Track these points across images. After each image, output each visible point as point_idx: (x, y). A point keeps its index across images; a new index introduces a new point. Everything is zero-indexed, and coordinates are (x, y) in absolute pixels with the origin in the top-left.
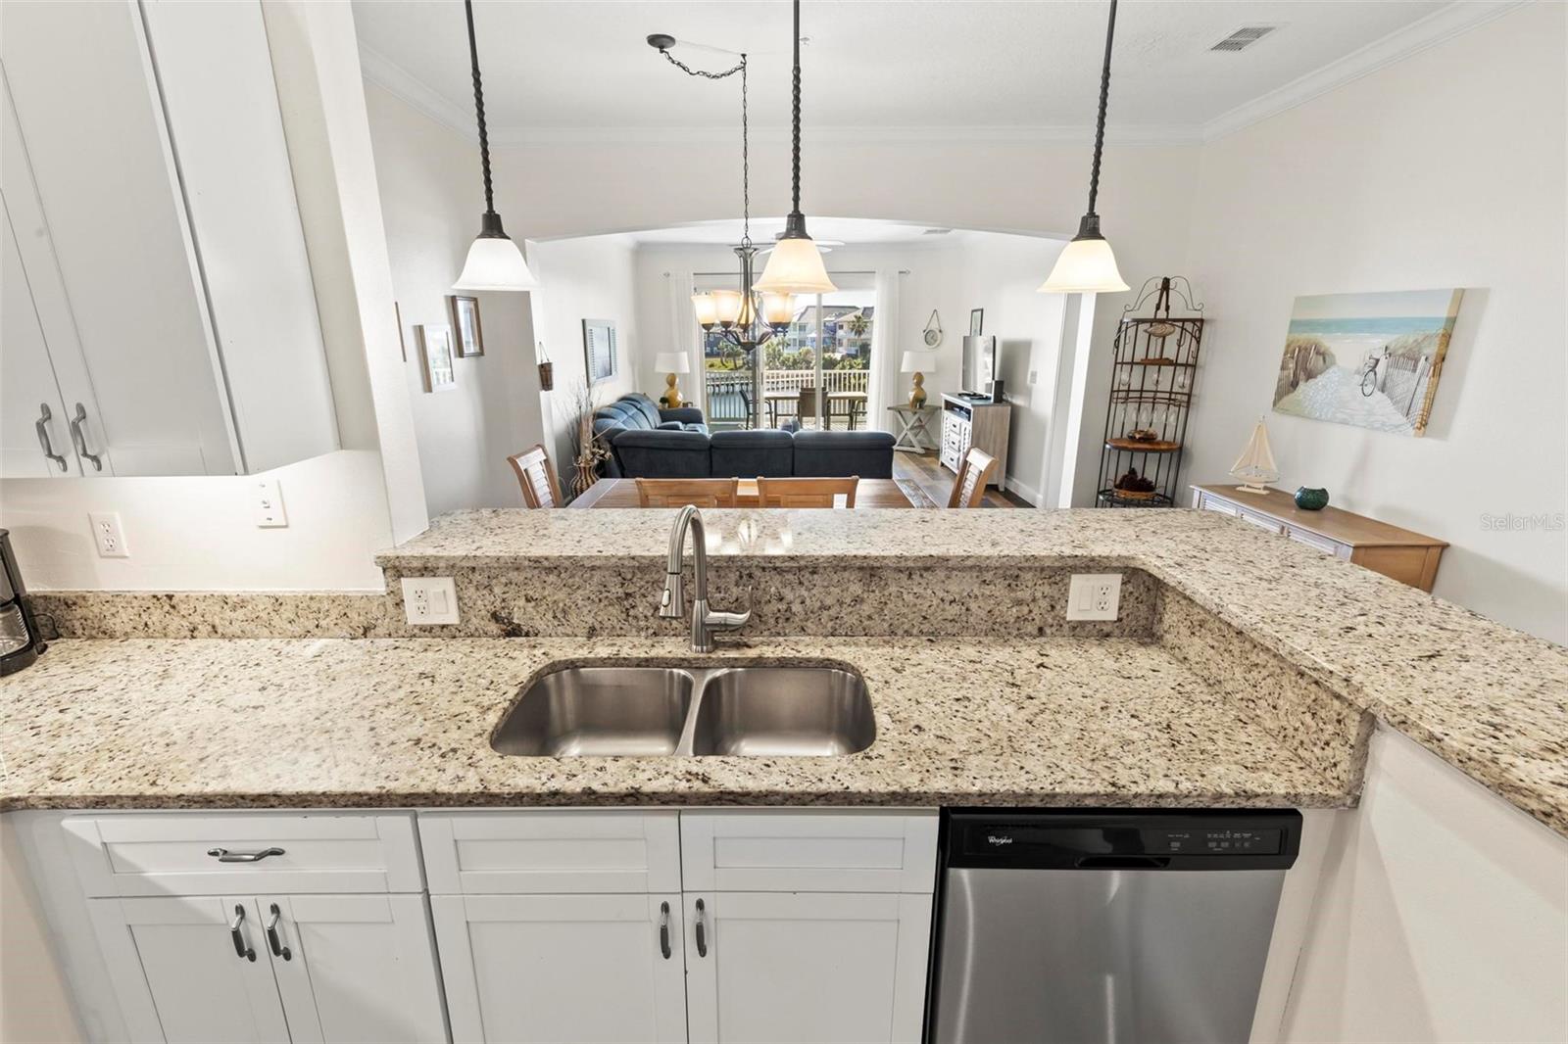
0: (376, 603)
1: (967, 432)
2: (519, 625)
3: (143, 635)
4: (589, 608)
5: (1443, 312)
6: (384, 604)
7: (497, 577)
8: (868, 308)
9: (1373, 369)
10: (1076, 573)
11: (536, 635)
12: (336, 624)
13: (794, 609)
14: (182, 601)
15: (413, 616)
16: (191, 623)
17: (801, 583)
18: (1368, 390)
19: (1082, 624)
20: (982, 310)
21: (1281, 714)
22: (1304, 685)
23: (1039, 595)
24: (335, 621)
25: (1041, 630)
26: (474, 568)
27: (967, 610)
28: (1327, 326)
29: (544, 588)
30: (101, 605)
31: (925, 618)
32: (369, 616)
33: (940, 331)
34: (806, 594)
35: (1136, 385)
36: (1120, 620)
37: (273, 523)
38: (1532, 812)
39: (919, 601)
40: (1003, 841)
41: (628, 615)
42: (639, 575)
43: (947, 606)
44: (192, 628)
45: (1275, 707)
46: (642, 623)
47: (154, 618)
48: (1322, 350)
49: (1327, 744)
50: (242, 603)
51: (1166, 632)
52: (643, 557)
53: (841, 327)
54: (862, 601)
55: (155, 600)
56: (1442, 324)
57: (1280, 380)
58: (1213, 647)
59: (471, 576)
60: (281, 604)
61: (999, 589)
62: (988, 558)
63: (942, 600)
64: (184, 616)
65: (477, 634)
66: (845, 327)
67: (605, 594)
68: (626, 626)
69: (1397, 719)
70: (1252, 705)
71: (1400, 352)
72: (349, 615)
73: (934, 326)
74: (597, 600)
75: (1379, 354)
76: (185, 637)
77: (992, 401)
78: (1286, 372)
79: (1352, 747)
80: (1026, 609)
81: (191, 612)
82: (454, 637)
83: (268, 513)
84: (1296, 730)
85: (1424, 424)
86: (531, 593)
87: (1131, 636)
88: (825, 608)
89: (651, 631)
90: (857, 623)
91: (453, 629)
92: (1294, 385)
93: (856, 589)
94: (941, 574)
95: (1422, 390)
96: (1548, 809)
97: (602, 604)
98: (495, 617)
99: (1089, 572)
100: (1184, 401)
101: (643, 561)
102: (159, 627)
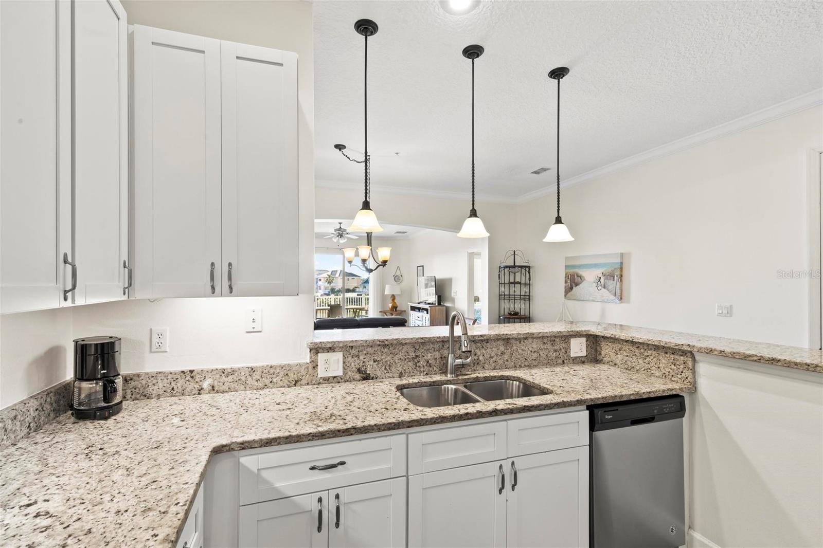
0: (304, 367)
1: (427, 319)
2: (369, 374)
3: (168, 395)
4: (400, 364)
5: (619, 261)
6: (307, 368)
7: (362, 351)
8: (334, 271)
9: (599, 281)
10: (573, 338)
11: (377, 378)
12: (281, 380)
13: (480, 359)
14: (198, 373)
15: (322, 373)
16: (200, 386)
17: (483, 347)
18: (599, 288)
19: (576, 358)
20: (423, 266)
21: (662, 369)
22: (668, 356)
23: (561, 347)
24: (281, 378)
25: (563, 361)
26: (352, 347)
27: (540, 355)
28: (580, 267)
29: (382, 355)
30: (148, 379)
31: (526, 359)
32: (299, 374)
33: (401, 276)
34: (484, 351)
35: (507, 293)
36: (587, 355)
37: (255, 330)
38: (756, 360)
39: (524, 352)
40: (610, 417)
41: (416, 366)
42: (422, 347)
43: (533, 354)
44: (200, 389)
45: (659, 368)
46: (422, 369)
47: (179, 385)
48: (579, 275)
49: (682, 372)
50: (233, 372)
51: (603, 357)
52: (426, 338)
53: (320, 280)
54: (505, 353)
55: (182, 374)
56: (619, 264)
57: (565, 287)
58: (627, 356)
59: (350, 351)
60: (254, 371)
61: (549, 346)
62: (546, 333)
63: (531, 351)
64: (197, 382)
65: (350, 380)
66: (322, 280)
67: (408, 356)
68: (415, 372)
69: (709, 351)
70: (649, 370)
71: (608, 274)
72: (289, 375)
73: (398, 273)
74: (404, 359)
75: (600, 275)
76: (195, 394)
77: (437, 304)
78: (567, 284)
79: (691, 370)
80: (558, 353)
81: (202, 379)
82: (339, 382)
83: (254, 325)
84: (669, 372)
85: (621, 299)
86: (376, 358)
87: (591, 362)
88: (492, 357)
89: (425, 373)
90: (503, 363)
91: (339, 379)
92: (571, 288)
93: (502, 348)
94: (530, 340)
95: (618, 287)
96: (759, 358)
97: (406, 361)
98: (359, 371)
99: (576, 337)
100: (527, 298)
101: (426, 340)
102: (180, 390)
